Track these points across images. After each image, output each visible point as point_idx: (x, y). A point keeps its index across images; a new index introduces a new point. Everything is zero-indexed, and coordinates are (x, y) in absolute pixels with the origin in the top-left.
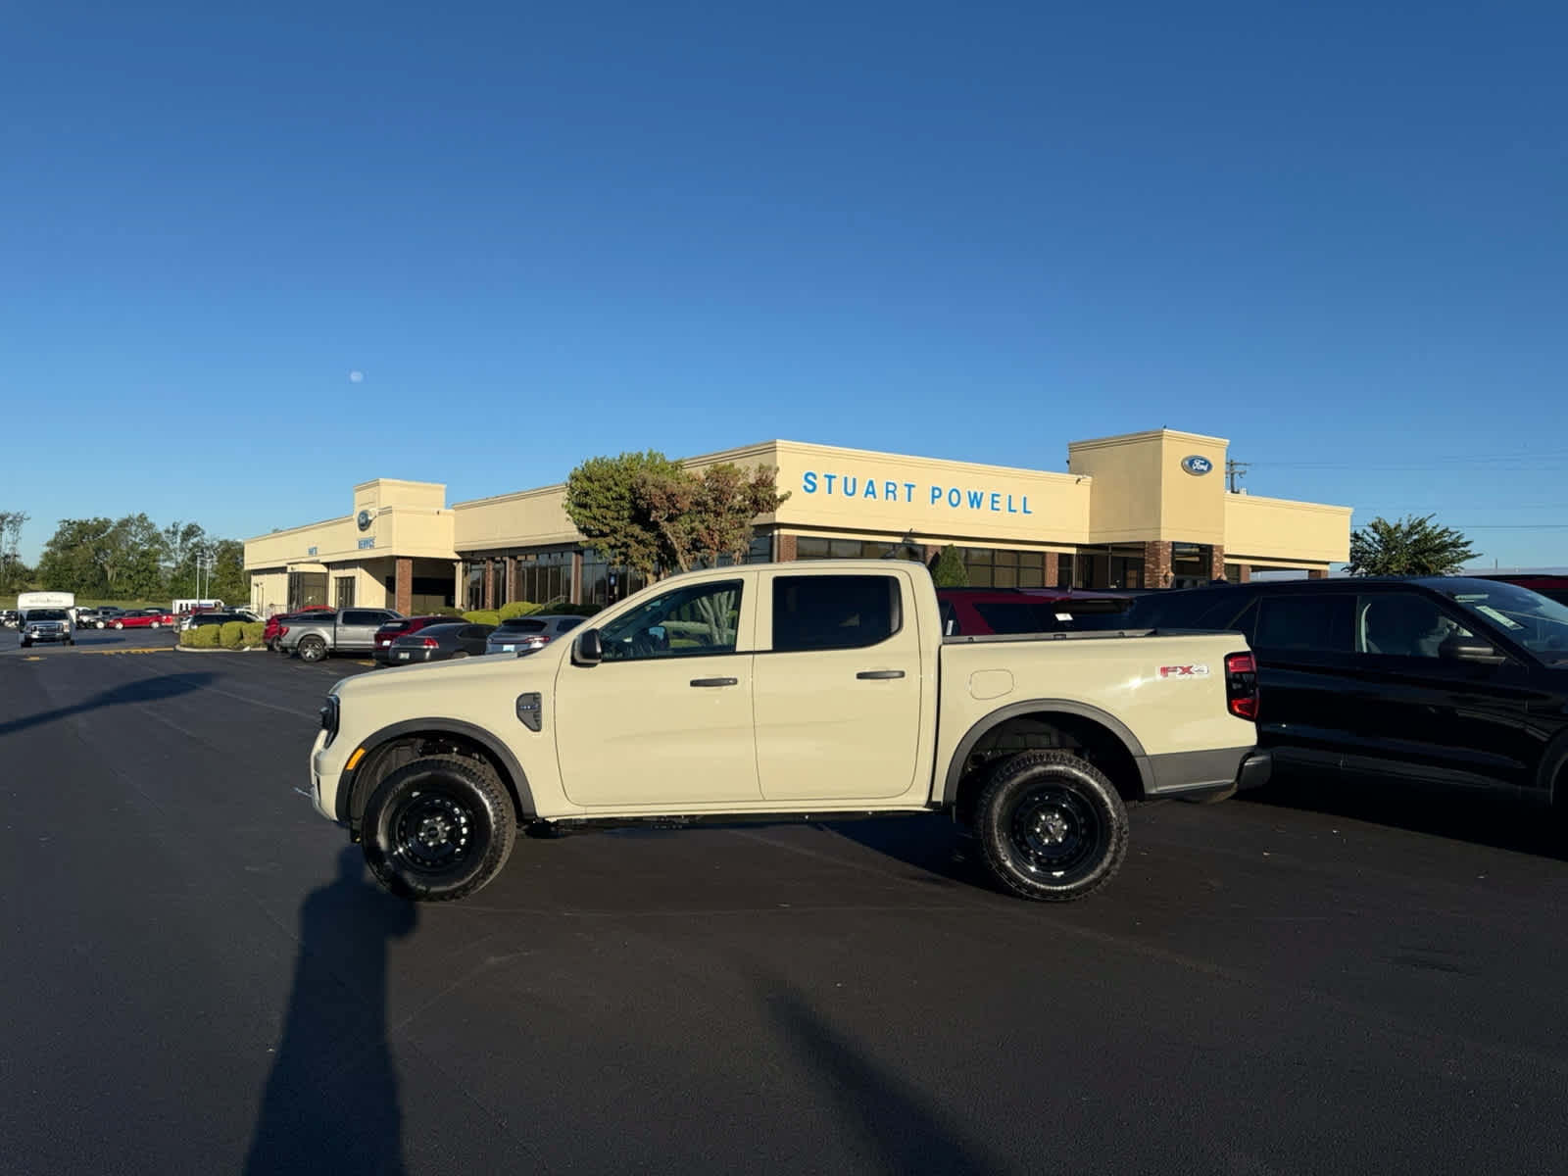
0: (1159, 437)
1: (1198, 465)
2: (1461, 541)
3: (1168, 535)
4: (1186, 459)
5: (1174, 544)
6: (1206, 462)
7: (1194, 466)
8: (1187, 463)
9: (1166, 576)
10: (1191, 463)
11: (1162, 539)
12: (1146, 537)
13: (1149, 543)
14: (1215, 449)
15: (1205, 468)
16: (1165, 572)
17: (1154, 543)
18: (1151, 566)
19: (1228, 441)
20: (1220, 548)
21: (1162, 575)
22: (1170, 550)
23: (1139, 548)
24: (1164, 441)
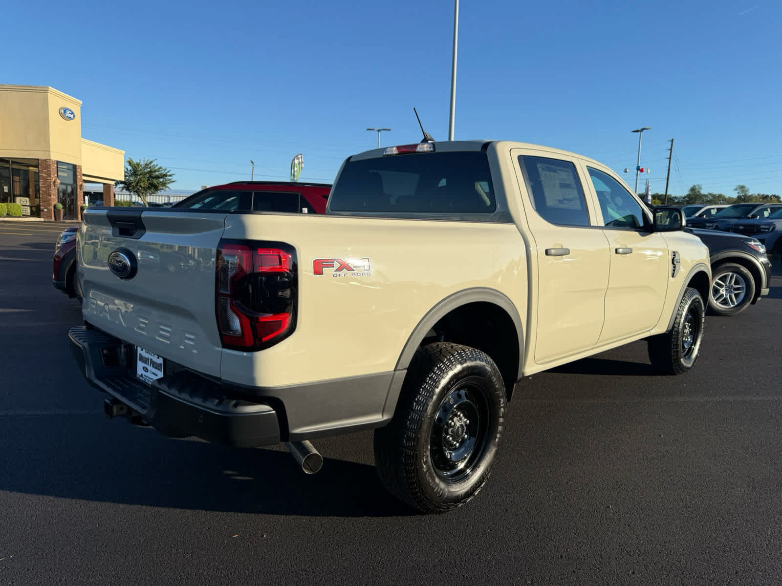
0: (46, 91)
1: (68, 114)
2: (168, 174)
3: (54, 157)
4: (61, 108)
5: (58, 162)
6: (72, 113)
7: (65, 114)
8: (62, 111)
9: (54, 182)
10: (65, 111)
11: (51, 159)
12: (41, 156)
13: (41, 160)
14: (75, 105)
15: (72, 116)
16: (54, 179)
17: (46, 161)
18: (44, 175)
19: (82, 102)
20: (80, 167)
21: (53, 181)
22: (56, 166)
23: (36, 163)
24: (49, 94)
